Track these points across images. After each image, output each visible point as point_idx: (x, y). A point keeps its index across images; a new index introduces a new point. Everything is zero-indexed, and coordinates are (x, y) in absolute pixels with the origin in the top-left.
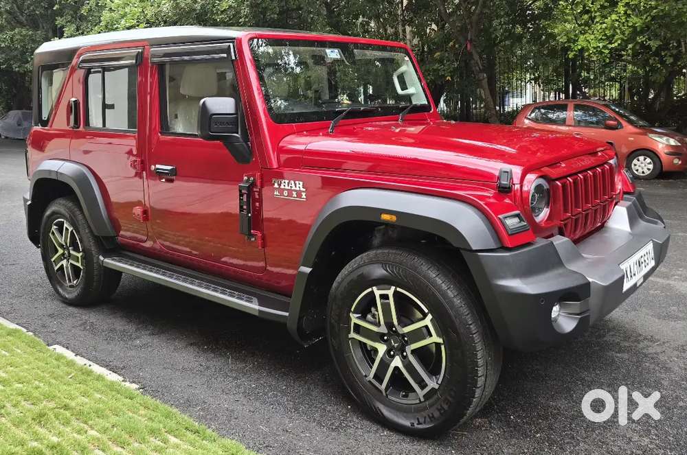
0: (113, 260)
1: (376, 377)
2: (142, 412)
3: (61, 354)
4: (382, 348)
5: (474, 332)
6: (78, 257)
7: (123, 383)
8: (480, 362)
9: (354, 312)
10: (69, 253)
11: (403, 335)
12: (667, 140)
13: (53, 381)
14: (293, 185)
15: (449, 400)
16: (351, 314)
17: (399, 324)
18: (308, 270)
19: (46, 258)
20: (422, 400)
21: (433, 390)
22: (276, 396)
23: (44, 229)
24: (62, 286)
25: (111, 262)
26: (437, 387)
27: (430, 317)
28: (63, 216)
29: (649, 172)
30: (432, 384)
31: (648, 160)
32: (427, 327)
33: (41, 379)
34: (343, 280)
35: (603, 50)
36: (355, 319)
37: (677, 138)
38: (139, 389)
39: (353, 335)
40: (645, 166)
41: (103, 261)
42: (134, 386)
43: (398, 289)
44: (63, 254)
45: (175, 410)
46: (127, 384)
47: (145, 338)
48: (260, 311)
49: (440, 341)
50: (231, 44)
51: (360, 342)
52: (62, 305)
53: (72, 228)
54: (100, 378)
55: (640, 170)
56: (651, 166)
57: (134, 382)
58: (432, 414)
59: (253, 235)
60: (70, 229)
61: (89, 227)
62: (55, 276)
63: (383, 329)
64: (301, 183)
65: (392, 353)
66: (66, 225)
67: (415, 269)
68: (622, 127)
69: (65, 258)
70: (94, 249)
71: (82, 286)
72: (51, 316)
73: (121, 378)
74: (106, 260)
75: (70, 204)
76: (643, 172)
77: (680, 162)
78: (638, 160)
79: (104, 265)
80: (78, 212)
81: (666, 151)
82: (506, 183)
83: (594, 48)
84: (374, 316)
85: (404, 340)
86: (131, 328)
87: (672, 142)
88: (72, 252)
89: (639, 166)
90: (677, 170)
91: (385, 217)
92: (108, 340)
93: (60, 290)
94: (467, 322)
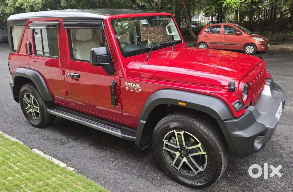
0: (53, 111)
1: (175, 165)
2: (79, 183)
3: (38, 154)
4: (178, 154)
5: (220, 151)
6: (37, 109)
7: (67, 168)
8: (223, 163)
9: (165, 139)
10: (33, 106)
11: (188, 150)
12: (259, 39)
13: (38, 170)
14: (135, 86)
15: (208, 176)
16: (164, 140)
17: (186, 146)
18: (144, 122)
19: (23, 108)
20: (196, 175)
21: (201, 172)
22: (131, 170)
23: (21, 96)
24: (31, 119)
25: (52, 112)
26: (203, 170)
27: (200, 144)
28: (29, 92)
29: (252, 52)
30: (201, 169)
31: (252, 47)
32: (199, 148)
33: (33, 169)
34: (160, 127)
35: (237, 3)
36: (165, 142)
37: (263, 38)
38: (75, 170)
39: (164, 148)
40: (251, 49)
41: (49, 111)
42: (72, 169)
43: (186, 132)
44: (30, 107)
45: (93, 182)
46: (69, 168)
47: (71, 143)
48: (122, 136)
49: (205, 153)
50: (102, 22)
51: (168, 151)
52: (32, 127)
53: (34, 97)
54: (57, 166)
55: (249, 51)
56: (253, 50)
57: (71, 167)
58: (201, 181)
59: (118, 105)
60: (33, 97)
61: (41, 97)
62: (28, 116)
63: (178, 147)
64: (139, 85)
65: (182, 156)
66: (31, 95)
67: (194, 125)
68: (242, 34)
69: (31, 108)
70: (44, 106)
71: (40, 120)
72: (29, 133)
73: (66, 165)
74: (51, 111)
75: (32, 87)
76: (250, 52)
77: (264, 48)
78: (248, 47)
79: (50, 113)
80: (36, 91)
81: (259, 43)
82: (233, 88)
83: (234, 3)
84: (174, 141)
85: (188, 151)
86: (64, 138)
87: (261, 40)
88: (34, 106)
89: (248, 50)
90: (263, 51)
91: (180, 103)
92: (56, 144)
93: (31, 121)
94: (218, 147)
